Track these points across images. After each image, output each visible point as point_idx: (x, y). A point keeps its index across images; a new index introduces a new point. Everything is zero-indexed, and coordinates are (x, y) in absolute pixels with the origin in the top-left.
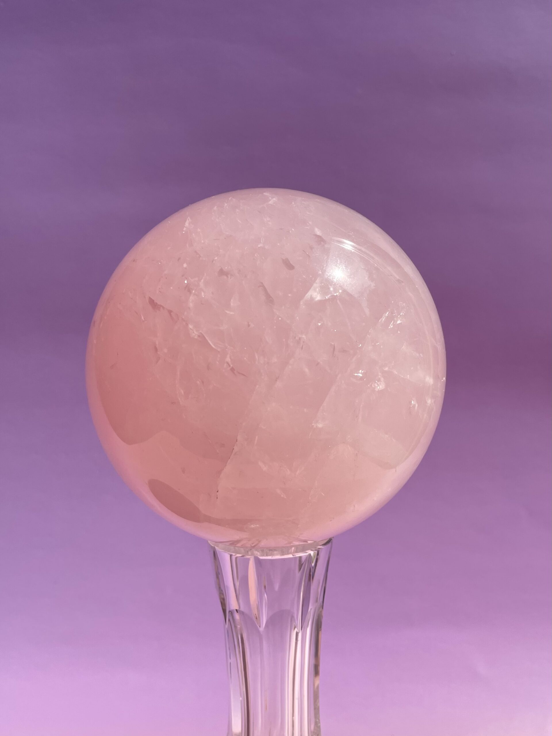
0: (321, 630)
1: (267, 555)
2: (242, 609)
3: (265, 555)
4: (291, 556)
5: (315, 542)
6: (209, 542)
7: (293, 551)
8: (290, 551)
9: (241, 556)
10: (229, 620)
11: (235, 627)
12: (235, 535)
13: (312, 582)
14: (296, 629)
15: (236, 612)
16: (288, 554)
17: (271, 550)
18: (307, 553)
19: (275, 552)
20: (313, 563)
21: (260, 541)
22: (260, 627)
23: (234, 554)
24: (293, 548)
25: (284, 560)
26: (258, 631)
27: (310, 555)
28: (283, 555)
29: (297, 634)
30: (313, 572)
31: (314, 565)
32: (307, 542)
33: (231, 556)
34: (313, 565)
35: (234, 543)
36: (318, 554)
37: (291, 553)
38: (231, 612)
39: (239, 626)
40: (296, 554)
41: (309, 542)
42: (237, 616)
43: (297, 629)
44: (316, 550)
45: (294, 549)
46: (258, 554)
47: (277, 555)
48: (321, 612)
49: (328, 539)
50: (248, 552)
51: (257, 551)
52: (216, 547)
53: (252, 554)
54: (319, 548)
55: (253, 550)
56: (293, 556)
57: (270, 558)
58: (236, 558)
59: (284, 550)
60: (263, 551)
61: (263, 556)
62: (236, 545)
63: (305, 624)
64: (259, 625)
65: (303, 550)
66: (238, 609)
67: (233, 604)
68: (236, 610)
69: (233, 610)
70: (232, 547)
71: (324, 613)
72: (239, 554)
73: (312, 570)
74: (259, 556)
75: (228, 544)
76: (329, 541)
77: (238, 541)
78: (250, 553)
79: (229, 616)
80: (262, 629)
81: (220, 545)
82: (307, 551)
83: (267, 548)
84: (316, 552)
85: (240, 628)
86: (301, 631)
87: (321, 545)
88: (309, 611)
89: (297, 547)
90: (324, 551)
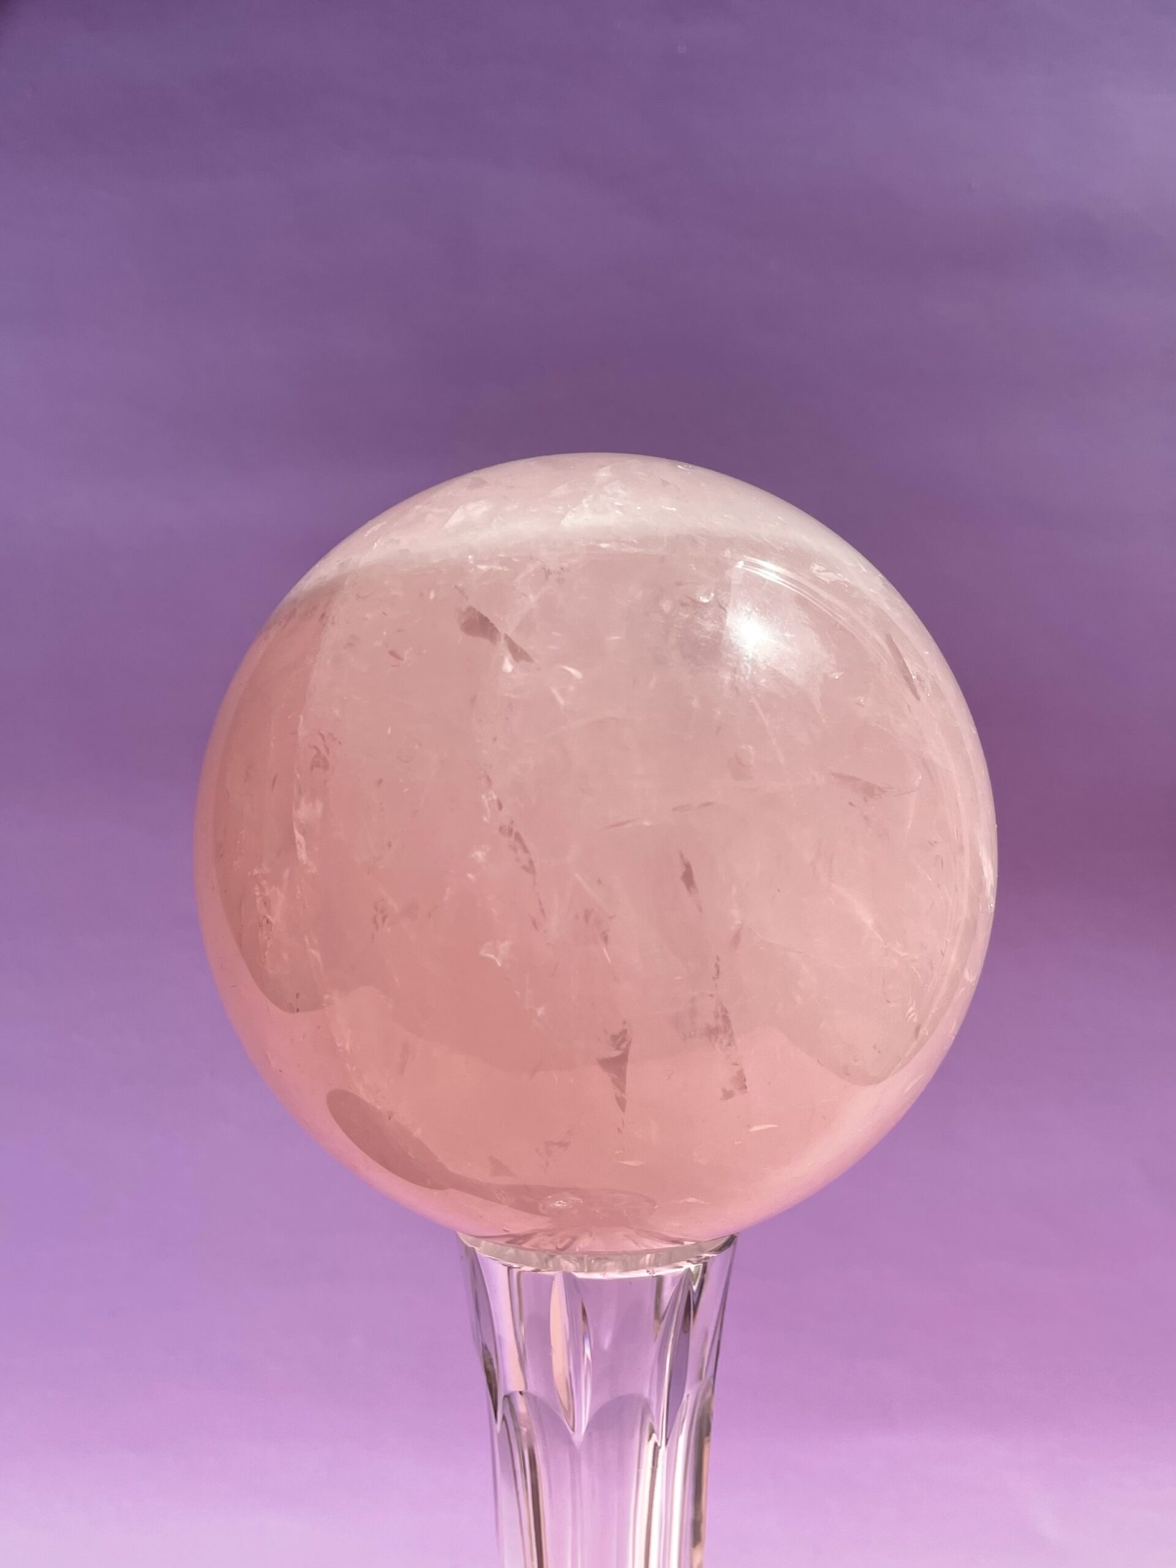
0: (709, 1441)
1: (590, 1271)
2: (532, 1389)
3: (586, 1270)
4: (643, 1274)
5: (697, 1242)
6: (460, 1234)
7: (647, 1262)
8: (642, 1260)
9: (533, 1271)
10: (504, 1418)
11: (518, 1430)
12: (520, 1224)
13: (694, 1323)
14: (654, 1436)
15: (519, 1395)
16: (636, 1269)
17: (600, 1259)
18: (681, 1267)
19: (609, 1264)
20: (694, 1284)
21: (574, 1239)
22: (573, 1430)
23: (517, 1266)
24: (648, 1256)
25: (630, 1282)
26: (570, 1442)
27: (689, 1270)
28: (626, 1270)
29: (656, 1447)
30: (695, 1301)
31: (697, 1290)
32: (683, 1244)
33: (510, 1268)
34: (695, 1288)
35: (515, 1240)
36: (704, 1271)
37: (643, 1267)
38: (508, 1397)
39: (525, 1429)
40: (656, 1269)
41: (686, 1243)
42: (522, 1407)
43: (657, 1434)
44: (700, 1261)
45: (650, 1260)
46: (569, 1266)
47: (612, 1270)
48: (711, 1399)
49: (728, 1237)
50: (546, 1261)
51: (568, 1260)
52: (476, 1248)
53: (557, 1268)
54: (707, 1258)
55: (559, 1256)
56: (652, 1273)
57: (597, 1276)
58: (519, 1274)
59: (630, 1261)
60: (580, 1260)
61: (582, 1271)
62: (520, 1245)
63: (675, 1429)
64: (571, 1424)
65: (671, 1259)
66: (522, 1389)
67: (512, 1379)
68: (521, 1393)
69: (513, 1393)
70: (511, 1251)
71: (715, 1407)
72: (528, 1265)
73: (693, 1299)
74: (576, 1272)
75: (503, 1241)
76: (731, 1241)
77: (526, 1237)
78: (551, 1264)
79: (504, 1407)
80: (579, 1435)
81: (483, 1242)
82: (680, 1264)
83: (590, 1254)
84: (701, 1265)
85: (529, 1434)
86: (666, 1444)
87: (711, 1251)
88: (685, 1398)
89: (657, 1252)
90: (718, 1264)
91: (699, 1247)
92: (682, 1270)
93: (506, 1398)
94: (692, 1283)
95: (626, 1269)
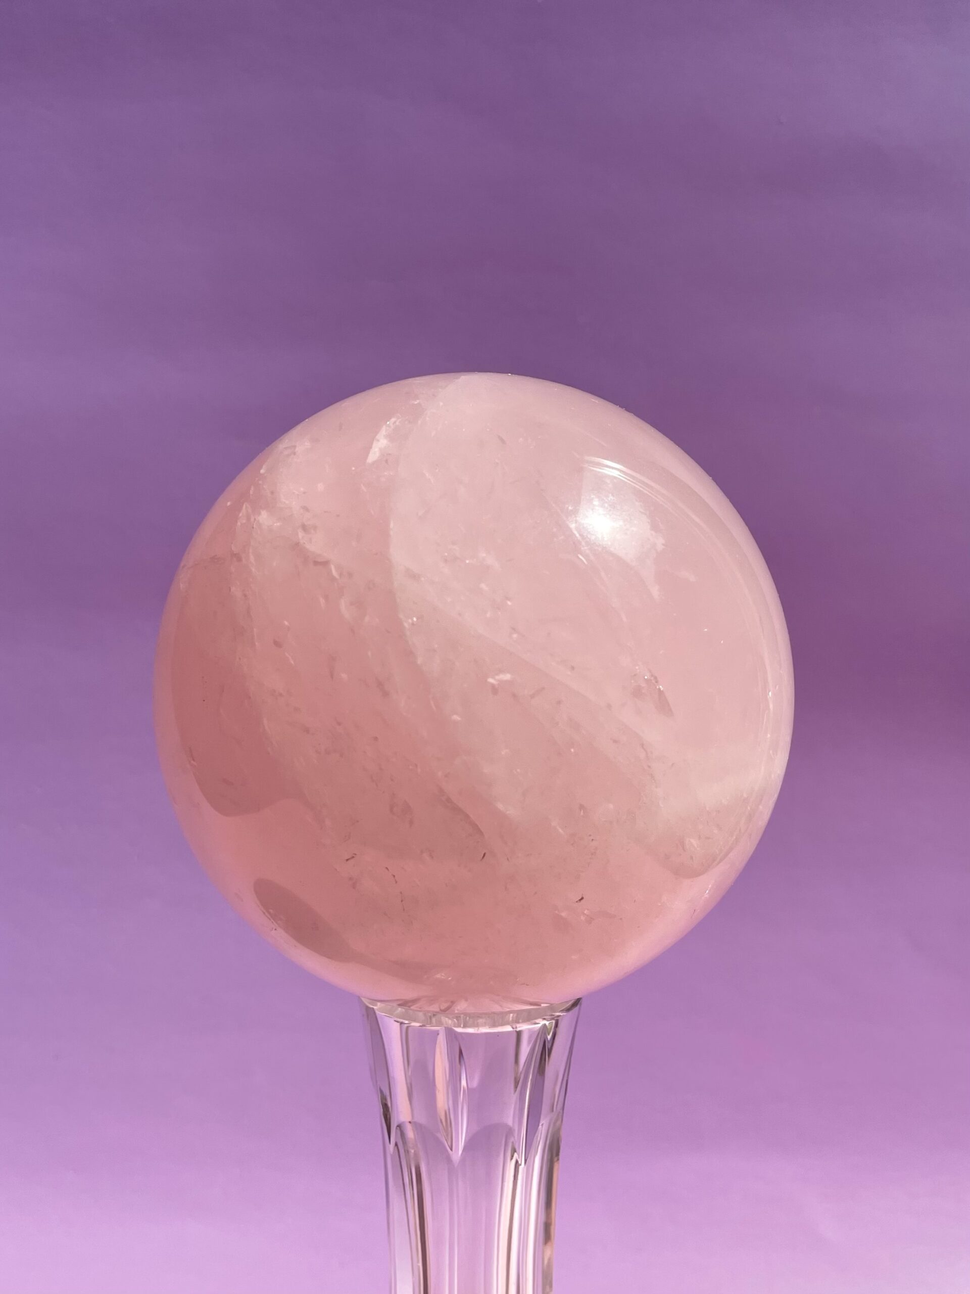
0: (558, 1160)
1: (465, 1027)
2: (419, 1119)
3: (462, 1026)
4: (508, 1028)
5: (551, 1004)
6: (363, 999)
7: (511, 1019)
8: (507, 1018)
9: (420, 1026)
10: (396, 1145)
11: (407, 1153)
13: (548, 1066)
14: (516, 1155)
15: (408, 1124)
16: (502, 1025)
17: (472, 1019)
18: (536, 1023)
19: (480, 1021)
20: (549, 1035)
21: (453, 1002)
22: (451, 1150)
23: (406, 1022)
24: (512, 1015)
25: (498, 1035)
26: (449, 1159)
27: (545, 1025)
29: (517, 1164)
30: (549, 1047)
31: (551, 1039)
32: (540, 1005)
33: (401, 1024)
34: (549, 1037)
35: (405, 1003)
36: (556, 1025)
37: (507, 1023)
38: (399, 1126)
39: (412, 1151)
40: (518, 1025)
41: (543, 1005)
42: (410, 1134)
43: (518, 1155)
44: (553, 1019)
45: (513, 1017)
46: (448, 1022)
47: (484, 1025)
48: (560, 1127)
49: (575, 1000)
50: (431, 1018)
51: (449, 1018)
52: (375, 1009)
53: (439, 1023)
54: (559, 1016)
55: (441, 1015)
56: (513, 1028)
57: (470, 1030)
58: (408, 1028)
59: (497, 1019)
60: (458, 1018)
61: (459, 1026)
62: (409, 1007)
63: (532, 1151)
64: (450, 1147)
65: (529, 1017)
66: (411, 1120)
67: (403, 1112)
68: (410, 1122)
69: (403, 1123)
70: (403, 1011)
71: (563, 1134)
72: (415, 1021)
73: (548, 1046)
74: (455, 1027)
75: (395, 1004)
76: (577, 1002)
77: (414, 1001)
78: (434, 1020)
79: (396, 1134)
80: (456, 1155)
81: (382, 1004)
82: (537, 1021)
83: (466, 1014)
84: (554, 1021)
85: (416, 1154)
86: (525, 1163)
87: (560, 1011)
88: (540, 1127)
89: (519, 1012)
90: (567, 1020)
91: (552, 1008)
92: (539, 1025)
93: (398, 1128)
94: (547, 1034)
95: (494, 1025)
